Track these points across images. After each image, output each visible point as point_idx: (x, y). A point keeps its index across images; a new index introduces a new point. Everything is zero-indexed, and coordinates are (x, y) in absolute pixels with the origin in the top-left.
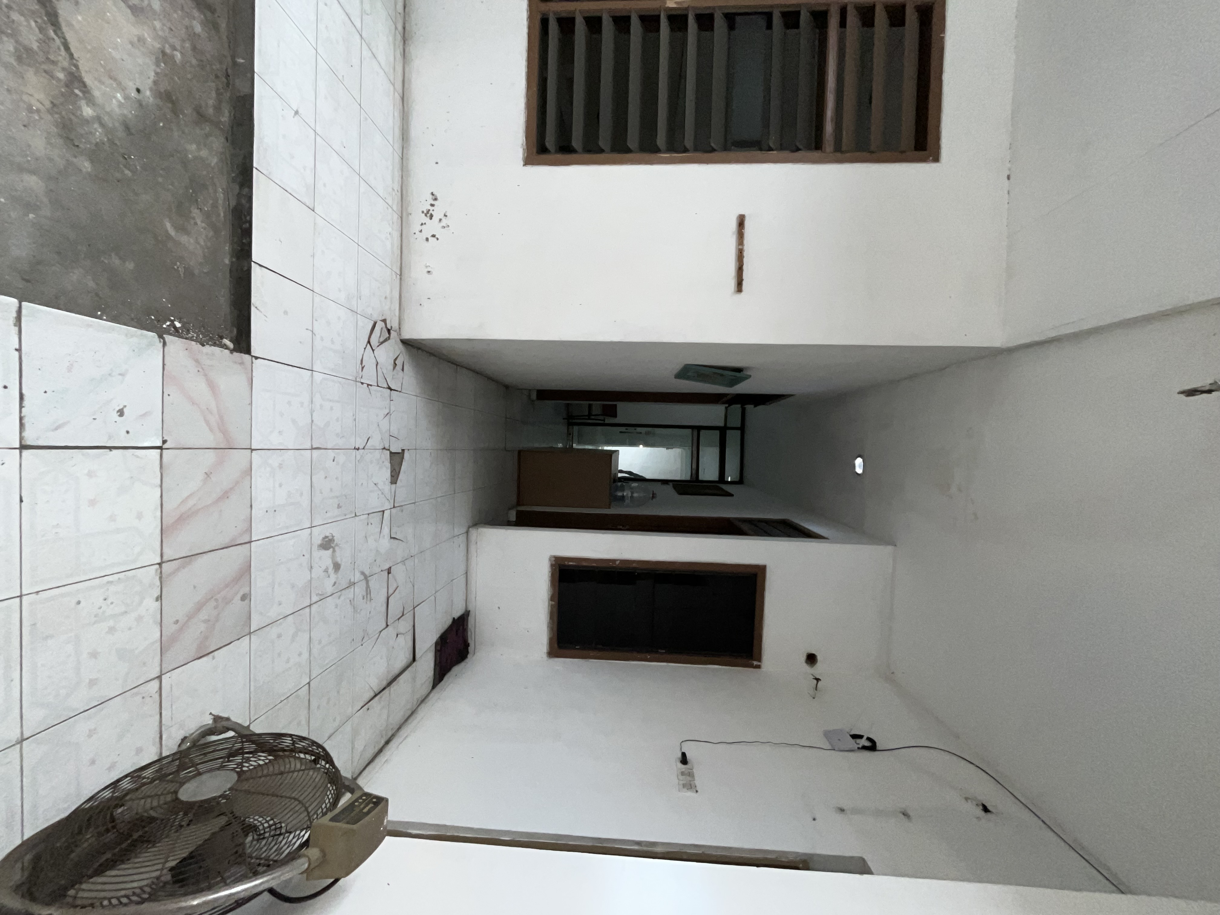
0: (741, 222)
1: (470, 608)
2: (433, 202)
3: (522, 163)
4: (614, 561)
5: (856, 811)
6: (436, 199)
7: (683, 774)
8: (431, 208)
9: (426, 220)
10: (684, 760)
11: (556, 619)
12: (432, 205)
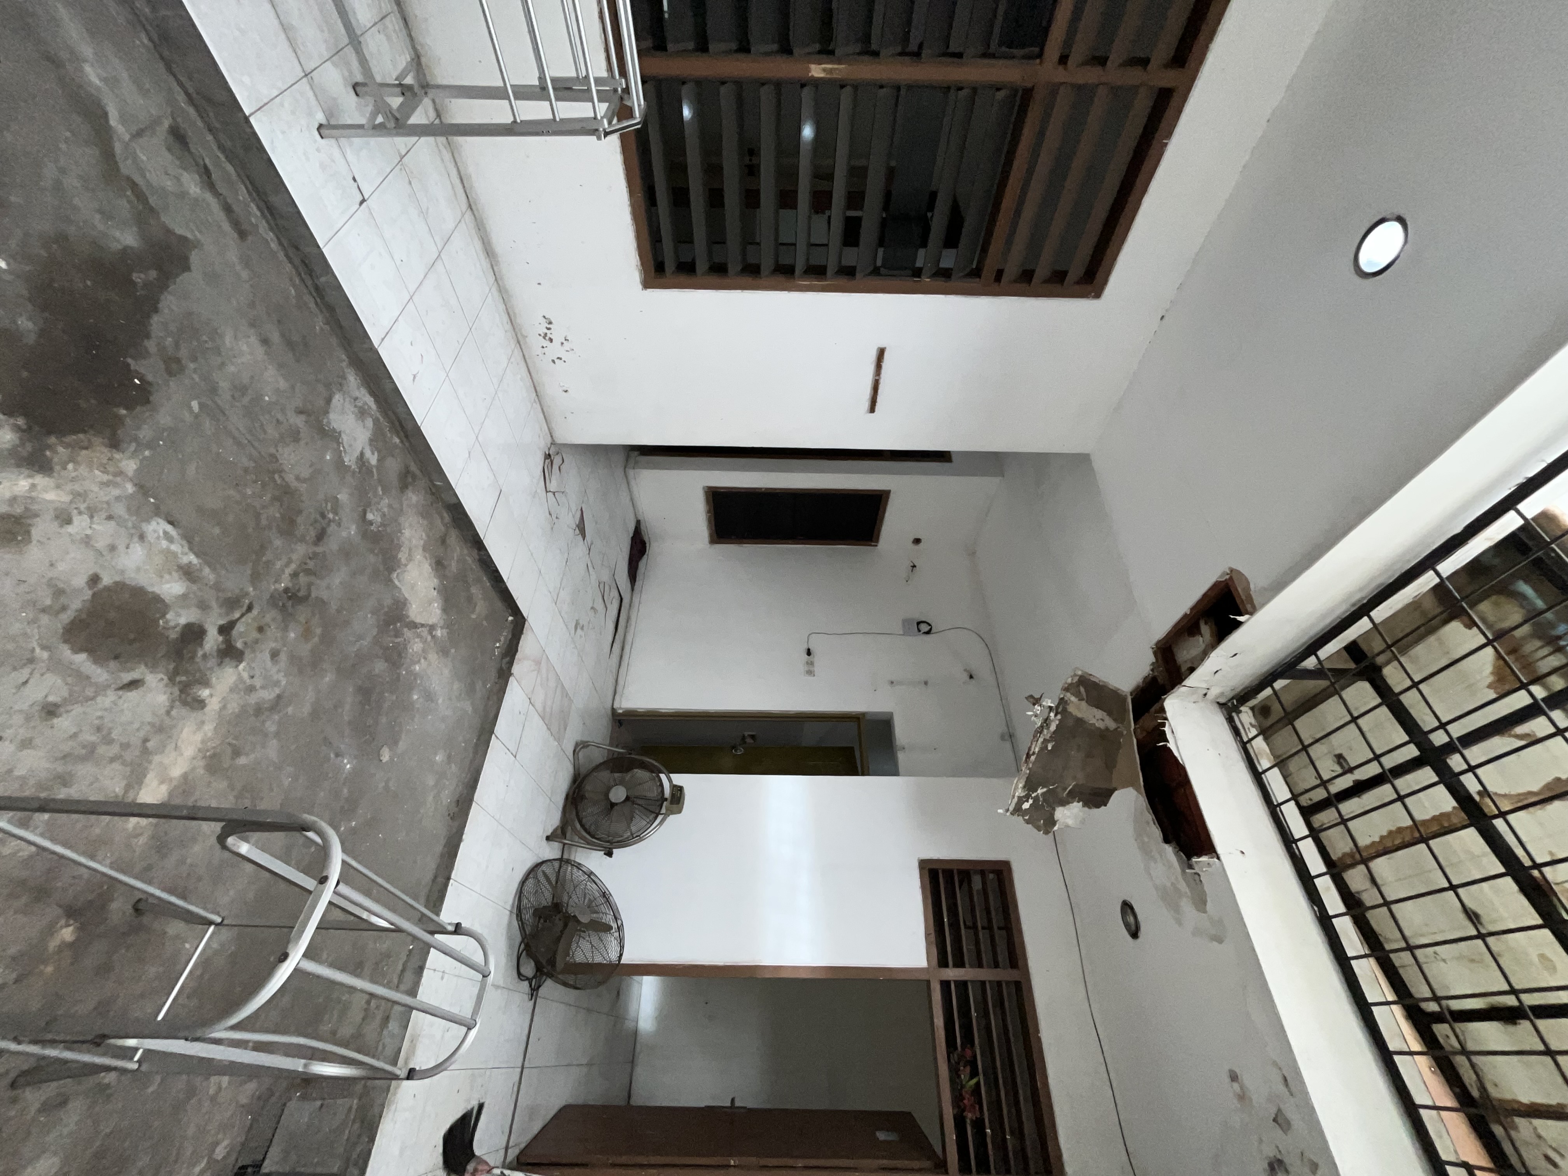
0: (881, 353)
1: (640, 518)
2: (549, 326)
3: (640, 287)
4: (761, 489)
5: (900, 683)
6: (550, 323)
7: (807, 663)
8: (548, 332)
9: (546, 343)
10: (809, 653)
11: (713, 523)
12: (549, 329)
